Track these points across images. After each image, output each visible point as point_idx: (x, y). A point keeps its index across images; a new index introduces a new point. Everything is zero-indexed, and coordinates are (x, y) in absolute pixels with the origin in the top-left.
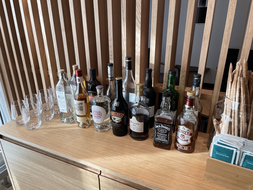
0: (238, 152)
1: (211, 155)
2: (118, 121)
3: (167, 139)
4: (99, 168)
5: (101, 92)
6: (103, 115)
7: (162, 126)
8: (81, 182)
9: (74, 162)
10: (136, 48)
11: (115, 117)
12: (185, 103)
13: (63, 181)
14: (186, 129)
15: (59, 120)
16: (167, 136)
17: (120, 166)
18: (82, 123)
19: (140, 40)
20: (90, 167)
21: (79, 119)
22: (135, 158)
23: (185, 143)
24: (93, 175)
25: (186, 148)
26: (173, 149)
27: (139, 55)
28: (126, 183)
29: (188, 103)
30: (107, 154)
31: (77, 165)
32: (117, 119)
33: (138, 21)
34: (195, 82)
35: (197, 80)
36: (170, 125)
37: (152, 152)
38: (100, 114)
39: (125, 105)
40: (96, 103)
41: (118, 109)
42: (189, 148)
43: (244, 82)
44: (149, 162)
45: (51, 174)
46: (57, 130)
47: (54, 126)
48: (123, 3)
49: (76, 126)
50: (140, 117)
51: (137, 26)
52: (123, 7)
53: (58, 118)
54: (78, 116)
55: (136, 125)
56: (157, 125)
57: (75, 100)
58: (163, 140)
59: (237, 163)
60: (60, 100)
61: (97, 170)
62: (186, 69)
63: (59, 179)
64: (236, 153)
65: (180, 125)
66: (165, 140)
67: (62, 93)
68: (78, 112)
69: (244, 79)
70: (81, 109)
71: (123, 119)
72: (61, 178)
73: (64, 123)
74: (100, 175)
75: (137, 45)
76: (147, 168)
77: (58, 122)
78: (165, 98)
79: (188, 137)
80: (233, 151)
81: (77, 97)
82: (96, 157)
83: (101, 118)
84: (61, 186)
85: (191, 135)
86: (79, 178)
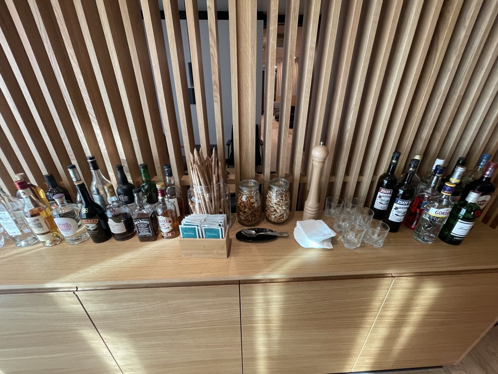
0: (199, 228)
1: (182, 237)
2: (93, 228)
3: (149, 232)
4: (75, 285)
5: (63, 201)
6: (72, 226)
7: (141, 221)
8: (57, 306)
9: (39, 289)
10: (100, 145)
11: (88, 225)
12: (157, 195)
13: (33, 313)
14: (164, 218)
15: (14, 245)
16: (149, 229)
17: (99, 274)
18: (48, 241)
19: (101, 136)
20: (62, 288)
21: (41, 238)
22: (117, 260)
23: (168, 230)
24: (67, 294)
25: (170, 235)
26: (160, 238)
27: (106, 151)
28: (109, 288)
29: (160, 194)
30: (83, 267)
31: (45, 291)
32: (92, 226)
33: (92, 116)
34: (166, 172)
35: (168, 171)
36: (148, 218)
37: (137, 248)
38: (68, 227)
39: (97, 209)
40: (58, 215)
41: (89, 216)
42: (172, 234)
43: (199, 168)
44: (133, 259)
45: (13, 311)
46: (11, 258)
47: (6, 255)
48: (66, 96)
49: (41, 247)
50: (117, 218)
51: (93, 121)
52: (67, 101)
53: (12, 244)
54: (38, 234)
55: (115, 227)
56: (136, 221)
57: (26, 218)
58: (146, 234)
59: (201, 236)
60: (5, 221)
61: (71, 288)
62: (159, 161)
63: (27, 313)
64: (198, 229)
65: (159, 216)
66: (148, 233)
67: (4, 213)
68: (36, 231)
69: (198, 166)
70: (40, 226)
71: (99, 224)
72: (28, 312)
73: (23, 247)
74: (77, 290)
75: (100, 142)
76: (130, 266)
77: (13, 248)
78: (137, 195)
79: (168, 225)
80: (195, 228)
81: (29, 214)
82: (68, 274)
83: (71, 230)
84: (34, 319)
85: (170, 222)
86: (53, 303)
